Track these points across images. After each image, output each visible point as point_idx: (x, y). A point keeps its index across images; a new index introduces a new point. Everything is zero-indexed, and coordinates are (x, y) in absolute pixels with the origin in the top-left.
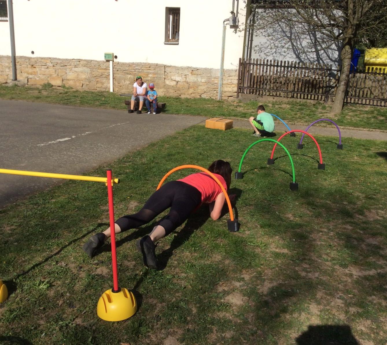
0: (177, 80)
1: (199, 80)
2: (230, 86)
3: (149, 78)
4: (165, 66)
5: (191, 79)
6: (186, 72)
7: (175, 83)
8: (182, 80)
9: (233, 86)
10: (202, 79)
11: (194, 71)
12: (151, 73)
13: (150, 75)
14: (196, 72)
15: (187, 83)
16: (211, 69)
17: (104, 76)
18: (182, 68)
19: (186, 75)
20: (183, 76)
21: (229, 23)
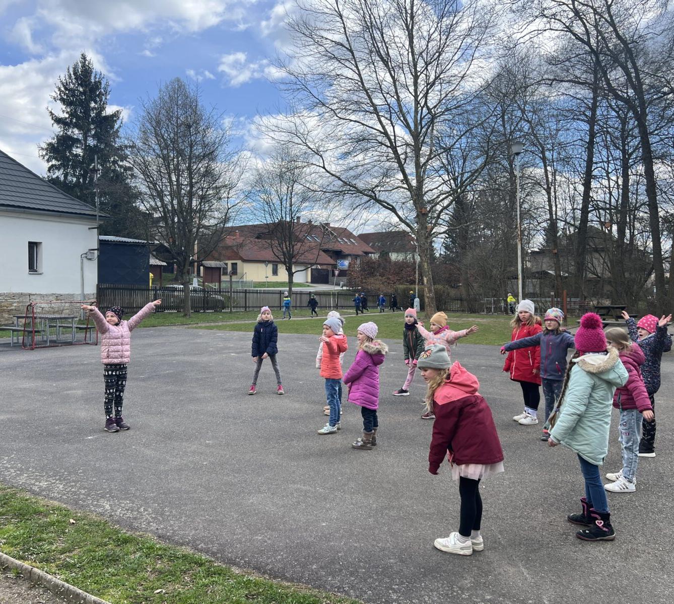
0: (42, 306)
3: (13, 308)
4: (30, 295)
5: (56, 305)
6: (51, 298)
8: (47, 306)
11: (58, 297)
12: (15, 302)
13: (15, 305)
14: (61, 298)
15: (53, 308)
16: (73, 294)
18: (46, 295)
19: (50, 301)
20: (48, 303)
21: (87, 256)
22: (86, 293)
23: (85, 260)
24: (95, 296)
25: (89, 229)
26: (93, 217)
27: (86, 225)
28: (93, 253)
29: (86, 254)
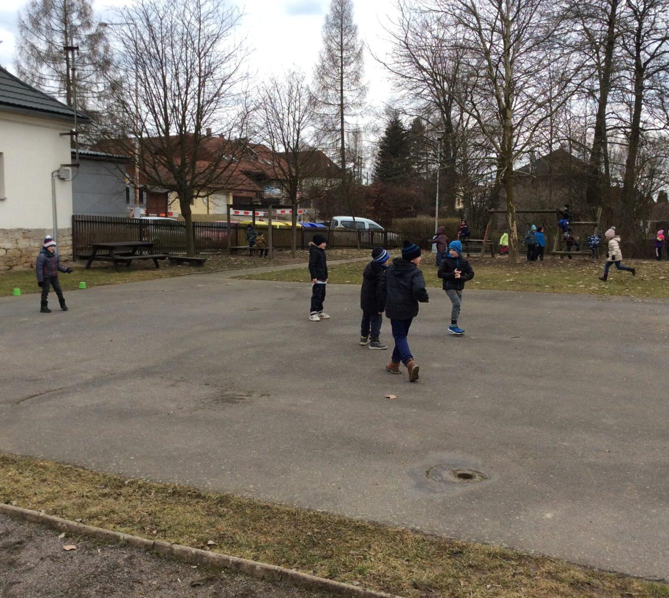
0: (6, 248)
1: (32, 244)
2: (64, 248)
5: (23, 244)
6: (16, 235)
7: (4, 251)
8: (13, 247)
9: (68, 248)
10: (34, 242)
11: (26, 233)
14: (28, 235)
15: (19, 250)
16: (44, 230)
18: (11, 231)
19: (16, 240)
20: (14, 242)
21: (59, 176)
22: (60, 227)
23: (57, 181)
24: (71, 233)
25: (61, 134)
26: (69, 118)
27: (58, 129)
28: (68, 170)
29: (58, 171)
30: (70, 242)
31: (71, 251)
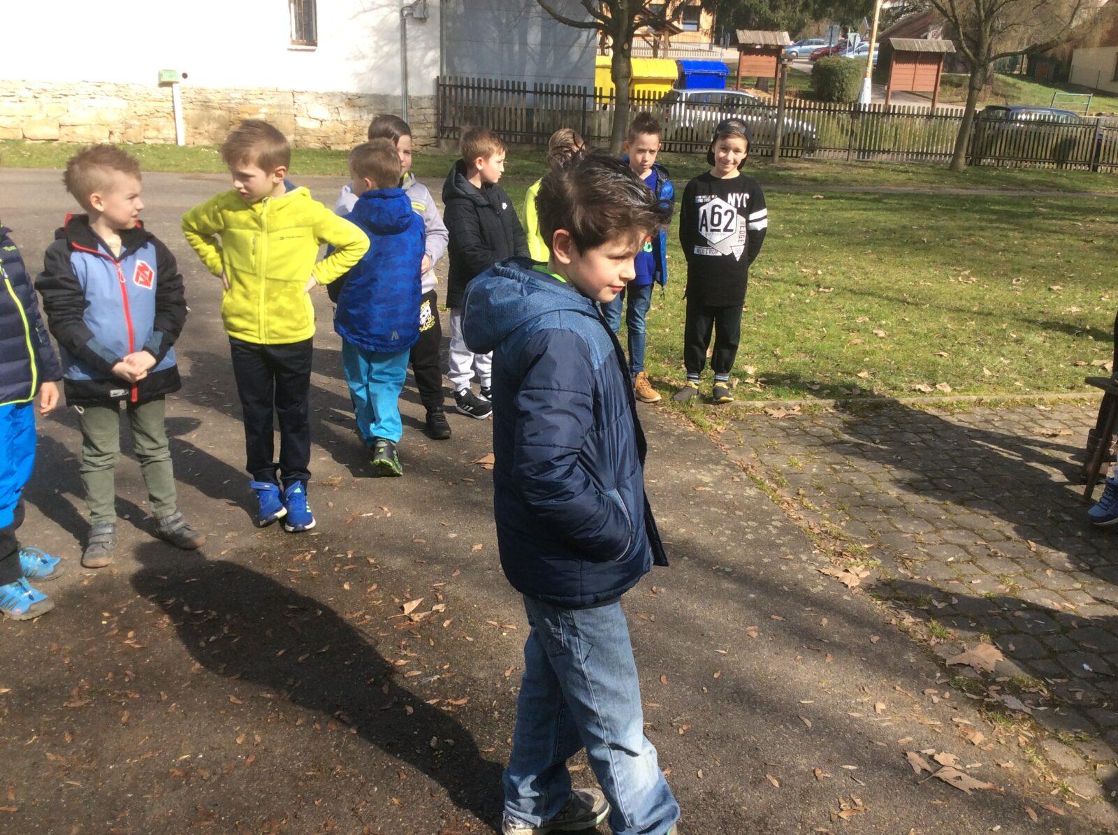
0: (320, 117)
2: (422, 126)
4: (293, 92)
6: (337, 102)
7: (316, 123)
8: (330, 118)
9: (429, 126)
10: (367, 114)
11: (353, 100)
12: (264, 106)
14: (357, 102)
15: (342, 123)
16: (384, 96)
17: (160, 114)
19: (337, 108)
20: (330, 111)
21: (413, 13)
22: (413, 93)
23: (409, 21)
24: (434, 103)
28: (428, 6)
29: (412, 7)
30: (432, 119)
31: (433, 131)
